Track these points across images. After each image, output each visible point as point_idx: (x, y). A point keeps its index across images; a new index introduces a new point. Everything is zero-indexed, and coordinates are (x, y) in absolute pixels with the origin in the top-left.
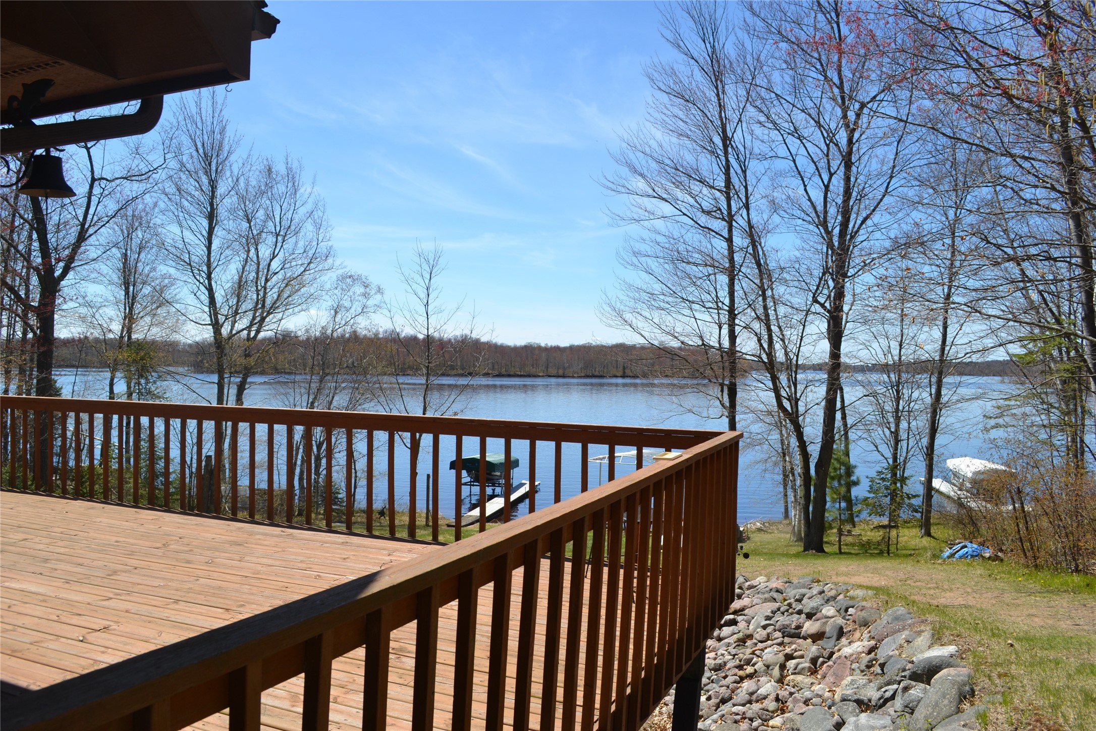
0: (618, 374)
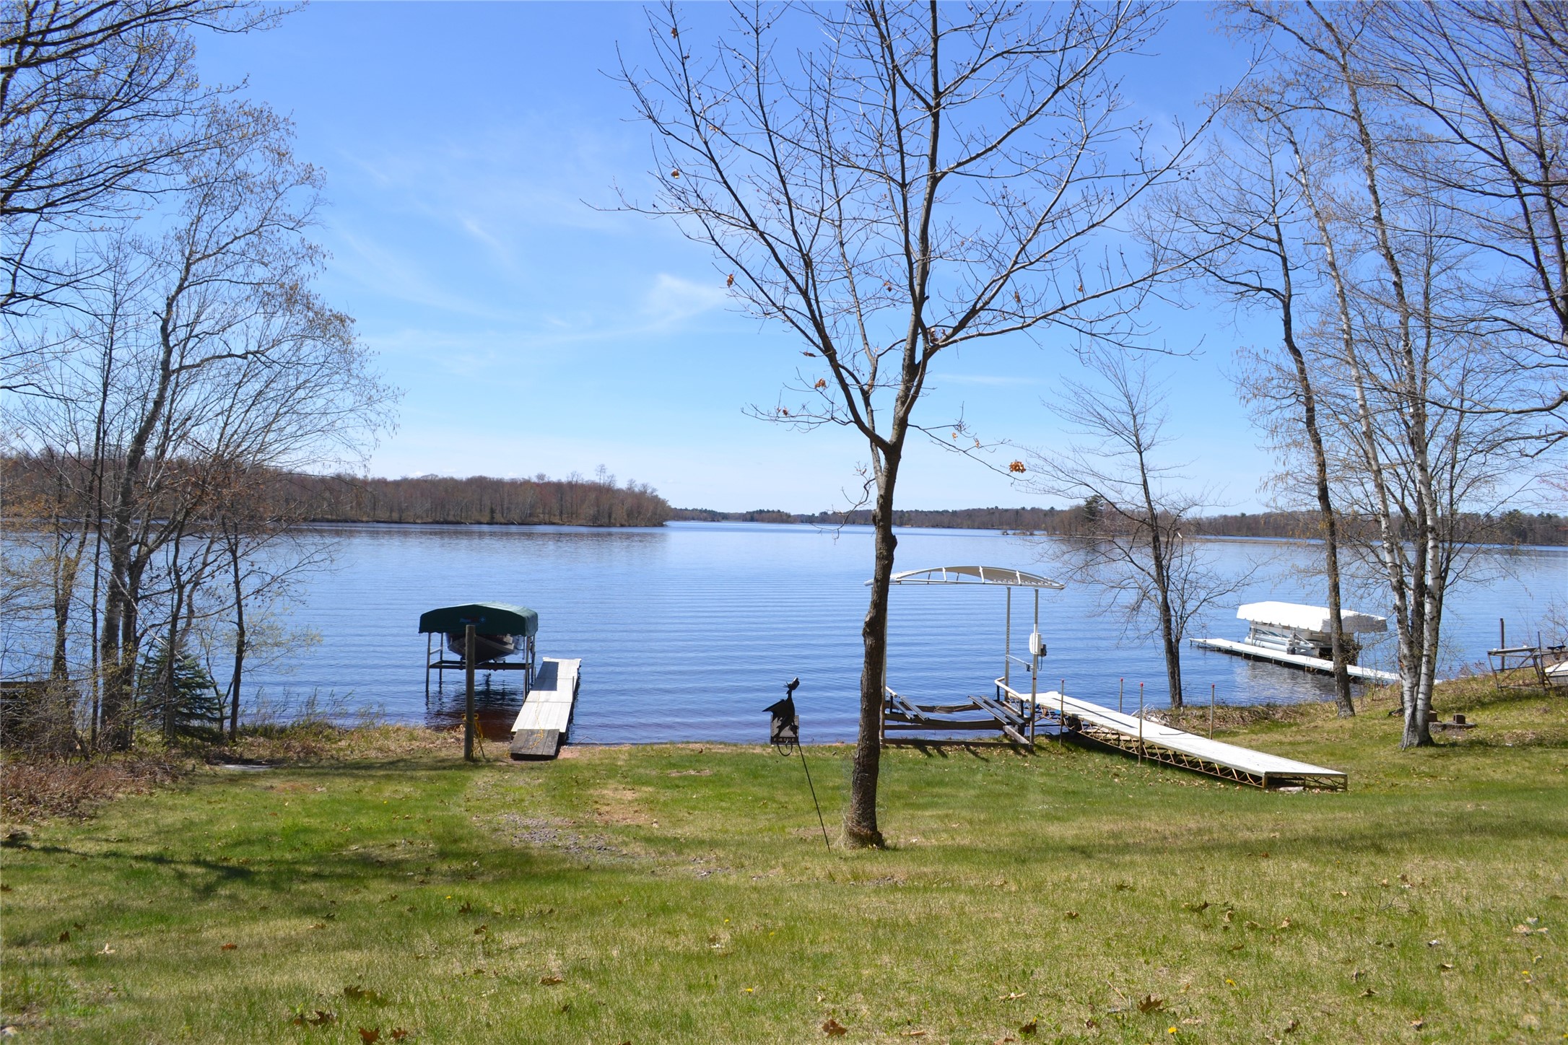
0: (482, 520)
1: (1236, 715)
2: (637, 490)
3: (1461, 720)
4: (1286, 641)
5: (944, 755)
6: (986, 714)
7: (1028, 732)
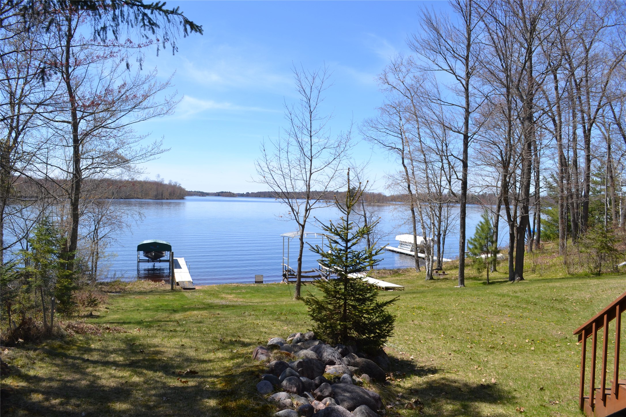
1: (388, 272)
2: (172, 184)
3: (444, 273)
4: (410, 247)
5: (305, 285)
6: (317, 274)
7: (328, 278)
